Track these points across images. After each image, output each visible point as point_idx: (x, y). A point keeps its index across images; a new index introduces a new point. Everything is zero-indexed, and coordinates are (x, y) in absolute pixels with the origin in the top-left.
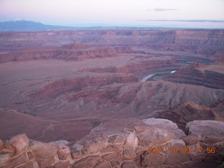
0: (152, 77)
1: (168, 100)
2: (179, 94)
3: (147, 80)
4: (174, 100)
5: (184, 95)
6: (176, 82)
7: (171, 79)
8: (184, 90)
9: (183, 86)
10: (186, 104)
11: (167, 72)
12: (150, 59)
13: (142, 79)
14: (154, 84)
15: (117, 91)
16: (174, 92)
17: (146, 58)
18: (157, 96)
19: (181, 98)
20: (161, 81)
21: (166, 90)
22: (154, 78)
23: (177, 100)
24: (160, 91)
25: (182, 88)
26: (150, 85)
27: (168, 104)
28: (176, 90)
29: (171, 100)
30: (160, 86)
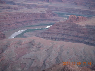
0: (23, 33)
1: (41, 60)
3: (17, 36)
4: (48, 60)
5: (60, 54)
6: (52, 38)
7: (46, 35)
9: (59, 44)
10: (62, 65)
11: (41, 27)
12: (20, 11)
13: (10, 35)
14: (25, 41)
16: (49, 51)
17: (15, 9)
18: (28, 55)
19: (57, 58)
20: (33, 38)
21: (39, 48)
22: (25, 34)
23: (53, 60)
24: (32, 49)
25: (59, 46)
26: (20, 43)
27: (41, 65)
28: (51, 48)
29: (45, 61)
30: (31, 43)
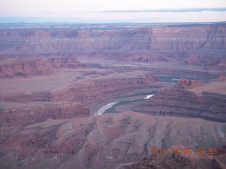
0: (113, 107)
1: (141, 144)
2: (159, 133)
3: (106, 112)
4: (151, 143)
5: (168, 134)
6: (154, 113)
7: (146, 109)
8: (168, 126)
9: (165, 120)
10: (170, 150)
11: (138, 98)
12: (109, 76)
13: (96, 110)
14: (117, 118)
15: (53, 133)
16: (151, 131)
17: (102, 74)
18: (122, 138)
19: (163, 141)
20: (129, 113)
21: (136, 128)
22: (117, 108)
23: (157, 143)
24: (127, 129)
25: (165, 123)
26: (110, 121)
27: (141, 151)
28: (155, 126)
29: (146, 145)
30: (126, 121)
